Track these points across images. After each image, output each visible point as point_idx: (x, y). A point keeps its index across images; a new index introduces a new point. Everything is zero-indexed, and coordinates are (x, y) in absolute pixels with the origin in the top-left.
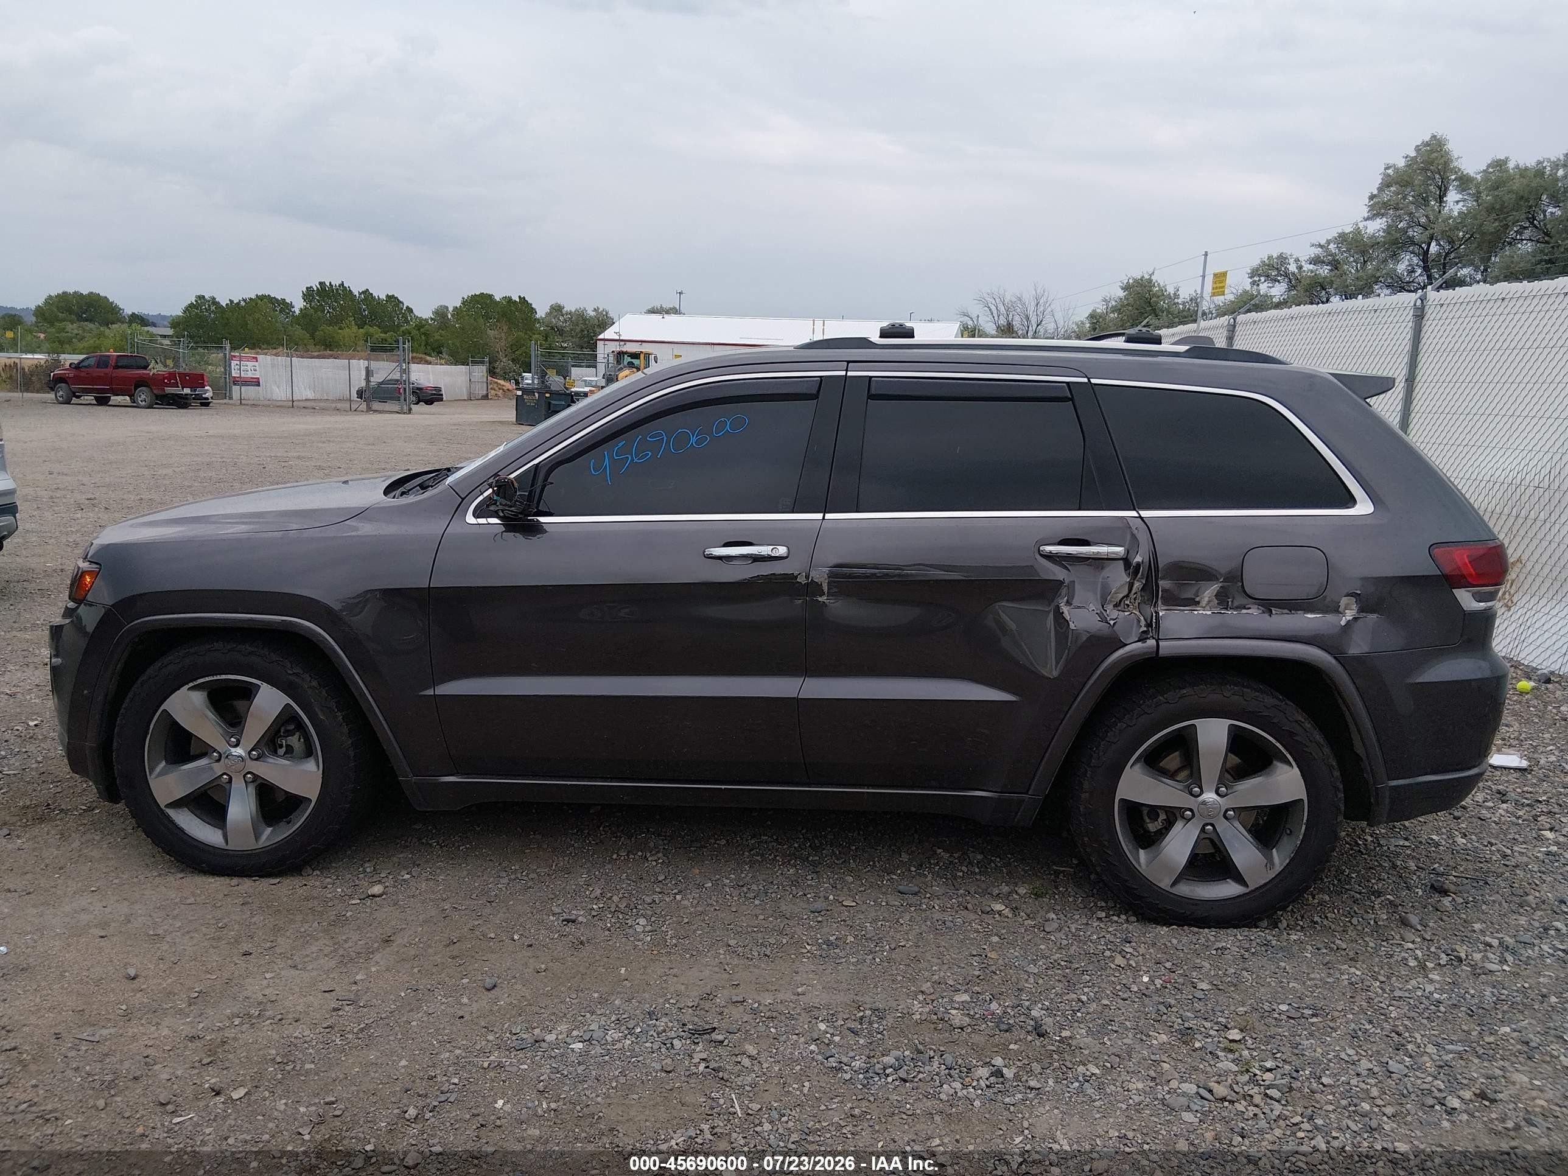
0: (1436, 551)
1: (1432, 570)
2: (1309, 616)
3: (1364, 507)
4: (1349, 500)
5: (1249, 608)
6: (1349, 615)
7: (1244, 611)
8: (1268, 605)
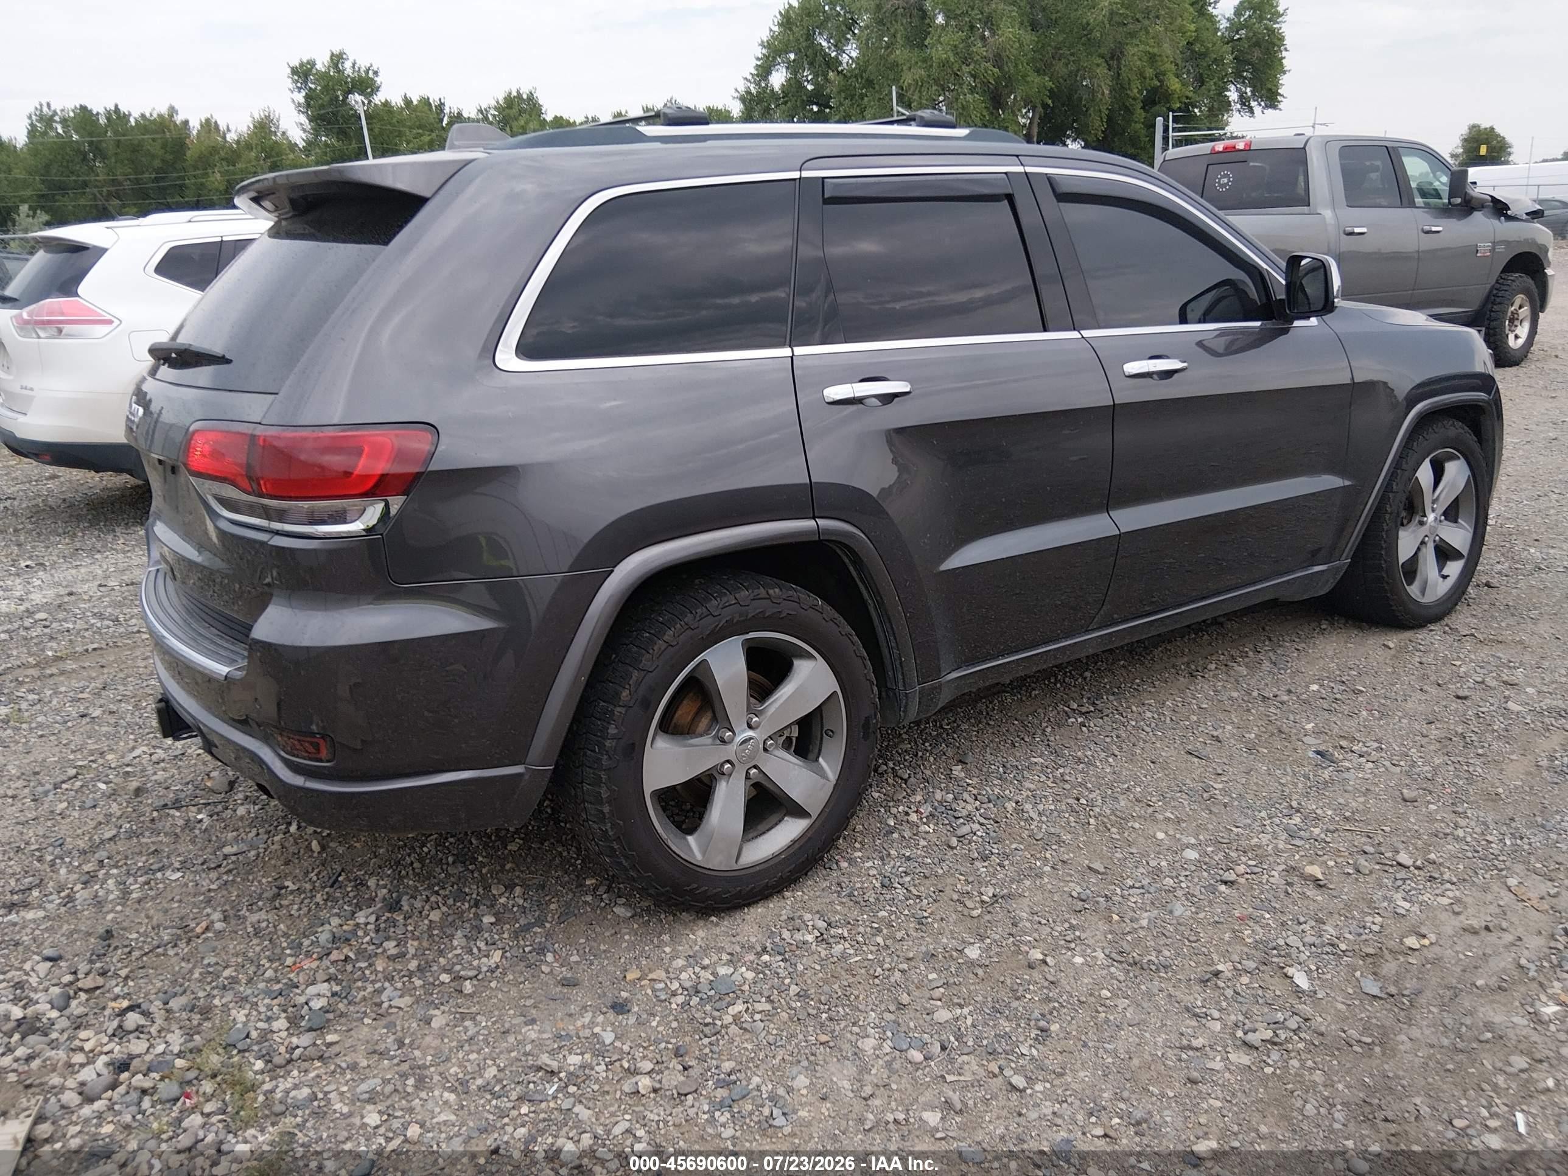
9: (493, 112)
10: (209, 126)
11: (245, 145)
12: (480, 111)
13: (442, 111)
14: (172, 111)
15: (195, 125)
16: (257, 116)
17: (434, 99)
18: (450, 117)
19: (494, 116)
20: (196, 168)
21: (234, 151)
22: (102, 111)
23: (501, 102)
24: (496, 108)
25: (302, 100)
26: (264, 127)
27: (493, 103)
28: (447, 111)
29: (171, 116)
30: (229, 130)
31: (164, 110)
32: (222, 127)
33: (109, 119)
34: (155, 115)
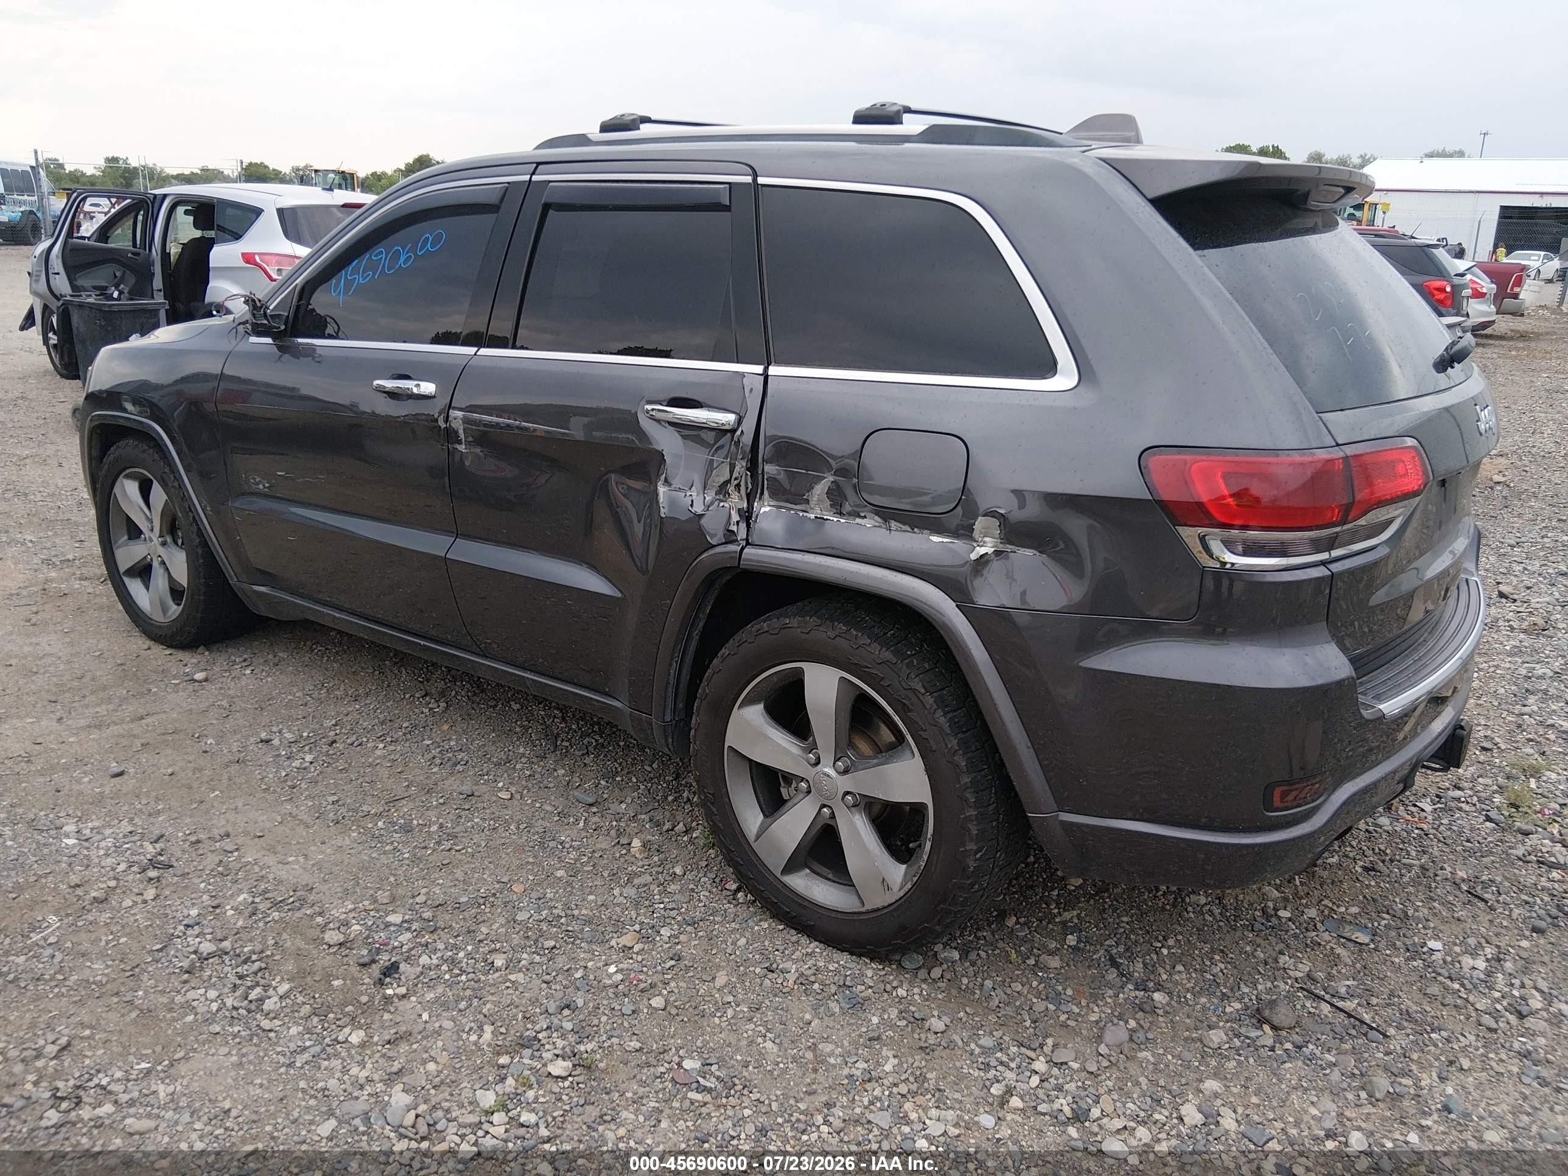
0: (1154, 461)
1: (1139, 492)
2: (935, 539)
3: (1065, 379)
4: (1047, 367)
5: (865, 517)
6: (986, 548)
7: (858, 520)
8: (886, 515)
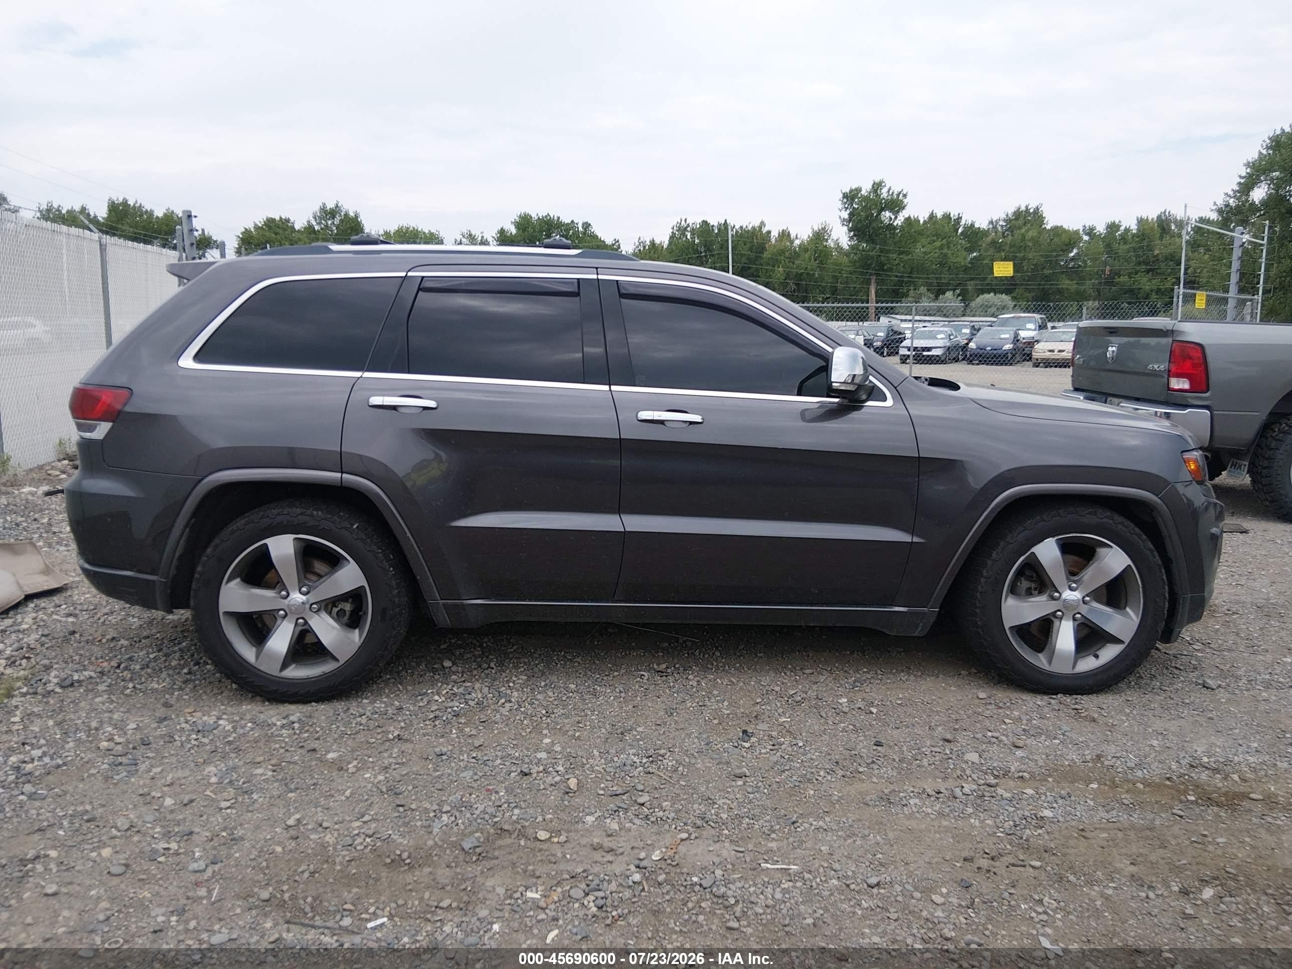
9: (1001, 223)
10: (785, 235)
11: (804, 248)
12: (991, 222)
13: (959, 223)
14: (762, 224)
15: (775, 234)
16: (816, 228)
17: (954, 214)
18: (964, 227)
19: (1002, 226)
20: (768, 264)
21: (795, 252)
22: (716, 224)
23: (1010, 216)
24: (1004, 220)
25: (846, 216)
26: (820, 236)
27: (1003, 216)
28: (963, 222)
29: (760, 228)
30: (797, 238)
31: (757, 224)
32: (793, 236)
33: (719, 230)
34: (750, 228)
